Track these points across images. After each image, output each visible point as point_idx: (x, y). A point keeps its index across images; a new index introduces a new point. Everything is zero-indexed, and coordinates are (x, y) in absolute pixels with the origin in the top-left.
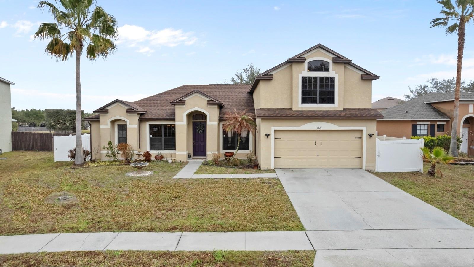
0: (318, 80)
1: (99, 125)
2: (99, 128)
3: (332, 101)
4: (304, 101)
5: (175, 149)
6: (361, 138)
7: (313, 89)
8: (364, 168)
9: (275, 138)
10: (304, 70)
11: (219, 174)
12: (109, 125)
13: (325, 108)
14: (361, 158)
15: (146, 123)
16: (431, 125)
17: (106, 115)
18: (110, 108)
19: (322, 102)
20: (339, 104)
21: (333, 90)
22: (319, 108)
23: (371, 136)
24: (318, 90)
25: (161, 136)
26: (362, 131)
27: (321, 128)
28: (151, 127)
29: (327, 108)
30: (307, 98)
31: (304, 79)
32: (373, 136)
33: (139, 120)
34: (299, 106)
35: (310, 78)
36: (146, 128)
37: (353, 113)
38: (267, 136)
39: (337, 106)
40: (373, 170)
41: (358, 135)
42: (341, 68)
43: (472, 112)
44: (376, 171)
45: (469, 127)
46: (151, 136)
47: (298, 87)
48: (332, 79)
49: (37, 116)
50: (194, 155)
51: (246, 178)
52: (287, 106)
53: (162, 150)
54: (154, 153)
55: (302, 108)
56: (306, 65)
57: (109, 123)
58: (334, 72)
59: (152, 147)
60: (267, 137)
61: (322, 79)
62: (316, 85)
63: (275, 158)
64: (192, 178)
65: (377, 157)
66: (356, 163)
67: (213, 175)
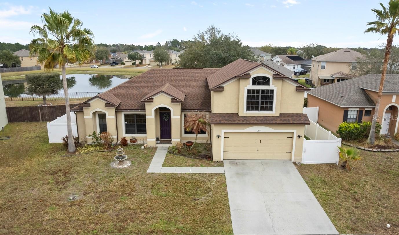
0: (260, 92)
1: (84, 116)
2: (84, 119)
3: (271, 109)
4: (248, 109)
5: (146, 133)
6: (292, 137)
7: (256, 99)
8: (293, 160)
9: (224, 137)
10: (249, 84)
11: (181, 166)
12: (91, 116)
13: (265, 114)
14: (291, 152)
15: (121, 113)
16: (360, 111)
17: (89, 108)
18: (92, 103)
19: (262, 109)
20: (276, 111)
21: (272, 100)
22: (260, 114)
23: (299, 137)
24: (260, 100)
25: (134, 123)
26: (293, 133)
27: (260, 130)
28: (126, 116)
29: (267, 114)
30: (251, 106)
31: (249, 91)
32: (301, 137)
33: (115, 111)
34: (244, 112)
35: (254, 91)
36: (122, 117)
37: (287, 119)
38: (218, 136)
39: (275, 112)
40: (300, 162)
41: (290, 136)
42: (279, 83)
43: (394, 102)
44: (302, 163)
45: (391, 113)
46: (126, 123)
47: (244, 98)
48: (272, 91)
49: (7, 57)
50: (161, 138)
51: (201, 173)
52: (235, 112)
53: (135, 134)
54: (129, 137)
55: (246, 114)
56: (251, 80)
57: (91, 114)
58: (274, 85)
59: (127, 132)
60: (218, 138)
61: (263, 91)
62: (259, 96)
63: (224, 152)
64: (161, 173)
65: (303, 152)
66: (287, 156)
67: (177, 167)
